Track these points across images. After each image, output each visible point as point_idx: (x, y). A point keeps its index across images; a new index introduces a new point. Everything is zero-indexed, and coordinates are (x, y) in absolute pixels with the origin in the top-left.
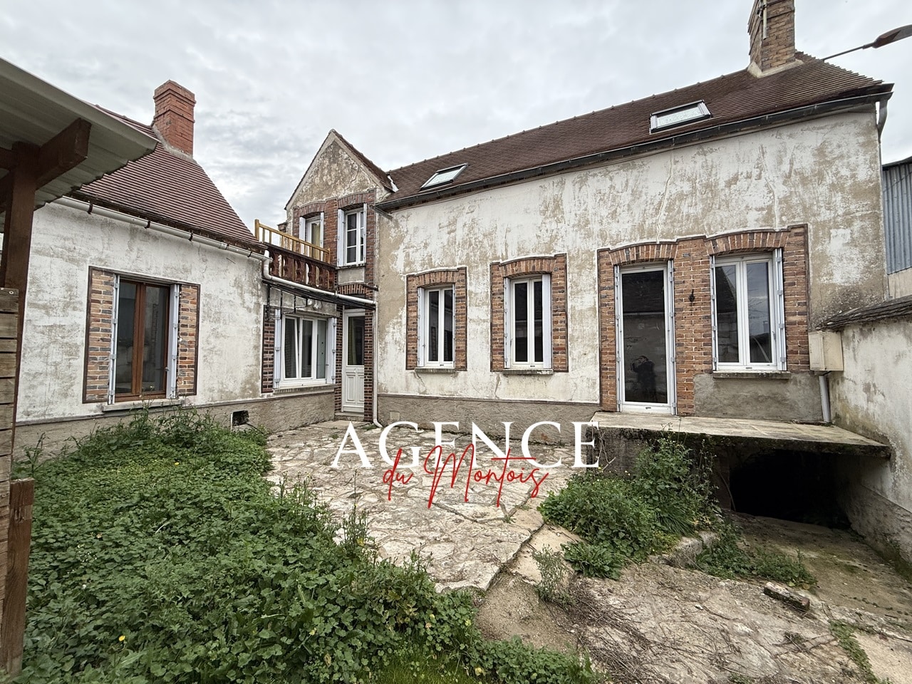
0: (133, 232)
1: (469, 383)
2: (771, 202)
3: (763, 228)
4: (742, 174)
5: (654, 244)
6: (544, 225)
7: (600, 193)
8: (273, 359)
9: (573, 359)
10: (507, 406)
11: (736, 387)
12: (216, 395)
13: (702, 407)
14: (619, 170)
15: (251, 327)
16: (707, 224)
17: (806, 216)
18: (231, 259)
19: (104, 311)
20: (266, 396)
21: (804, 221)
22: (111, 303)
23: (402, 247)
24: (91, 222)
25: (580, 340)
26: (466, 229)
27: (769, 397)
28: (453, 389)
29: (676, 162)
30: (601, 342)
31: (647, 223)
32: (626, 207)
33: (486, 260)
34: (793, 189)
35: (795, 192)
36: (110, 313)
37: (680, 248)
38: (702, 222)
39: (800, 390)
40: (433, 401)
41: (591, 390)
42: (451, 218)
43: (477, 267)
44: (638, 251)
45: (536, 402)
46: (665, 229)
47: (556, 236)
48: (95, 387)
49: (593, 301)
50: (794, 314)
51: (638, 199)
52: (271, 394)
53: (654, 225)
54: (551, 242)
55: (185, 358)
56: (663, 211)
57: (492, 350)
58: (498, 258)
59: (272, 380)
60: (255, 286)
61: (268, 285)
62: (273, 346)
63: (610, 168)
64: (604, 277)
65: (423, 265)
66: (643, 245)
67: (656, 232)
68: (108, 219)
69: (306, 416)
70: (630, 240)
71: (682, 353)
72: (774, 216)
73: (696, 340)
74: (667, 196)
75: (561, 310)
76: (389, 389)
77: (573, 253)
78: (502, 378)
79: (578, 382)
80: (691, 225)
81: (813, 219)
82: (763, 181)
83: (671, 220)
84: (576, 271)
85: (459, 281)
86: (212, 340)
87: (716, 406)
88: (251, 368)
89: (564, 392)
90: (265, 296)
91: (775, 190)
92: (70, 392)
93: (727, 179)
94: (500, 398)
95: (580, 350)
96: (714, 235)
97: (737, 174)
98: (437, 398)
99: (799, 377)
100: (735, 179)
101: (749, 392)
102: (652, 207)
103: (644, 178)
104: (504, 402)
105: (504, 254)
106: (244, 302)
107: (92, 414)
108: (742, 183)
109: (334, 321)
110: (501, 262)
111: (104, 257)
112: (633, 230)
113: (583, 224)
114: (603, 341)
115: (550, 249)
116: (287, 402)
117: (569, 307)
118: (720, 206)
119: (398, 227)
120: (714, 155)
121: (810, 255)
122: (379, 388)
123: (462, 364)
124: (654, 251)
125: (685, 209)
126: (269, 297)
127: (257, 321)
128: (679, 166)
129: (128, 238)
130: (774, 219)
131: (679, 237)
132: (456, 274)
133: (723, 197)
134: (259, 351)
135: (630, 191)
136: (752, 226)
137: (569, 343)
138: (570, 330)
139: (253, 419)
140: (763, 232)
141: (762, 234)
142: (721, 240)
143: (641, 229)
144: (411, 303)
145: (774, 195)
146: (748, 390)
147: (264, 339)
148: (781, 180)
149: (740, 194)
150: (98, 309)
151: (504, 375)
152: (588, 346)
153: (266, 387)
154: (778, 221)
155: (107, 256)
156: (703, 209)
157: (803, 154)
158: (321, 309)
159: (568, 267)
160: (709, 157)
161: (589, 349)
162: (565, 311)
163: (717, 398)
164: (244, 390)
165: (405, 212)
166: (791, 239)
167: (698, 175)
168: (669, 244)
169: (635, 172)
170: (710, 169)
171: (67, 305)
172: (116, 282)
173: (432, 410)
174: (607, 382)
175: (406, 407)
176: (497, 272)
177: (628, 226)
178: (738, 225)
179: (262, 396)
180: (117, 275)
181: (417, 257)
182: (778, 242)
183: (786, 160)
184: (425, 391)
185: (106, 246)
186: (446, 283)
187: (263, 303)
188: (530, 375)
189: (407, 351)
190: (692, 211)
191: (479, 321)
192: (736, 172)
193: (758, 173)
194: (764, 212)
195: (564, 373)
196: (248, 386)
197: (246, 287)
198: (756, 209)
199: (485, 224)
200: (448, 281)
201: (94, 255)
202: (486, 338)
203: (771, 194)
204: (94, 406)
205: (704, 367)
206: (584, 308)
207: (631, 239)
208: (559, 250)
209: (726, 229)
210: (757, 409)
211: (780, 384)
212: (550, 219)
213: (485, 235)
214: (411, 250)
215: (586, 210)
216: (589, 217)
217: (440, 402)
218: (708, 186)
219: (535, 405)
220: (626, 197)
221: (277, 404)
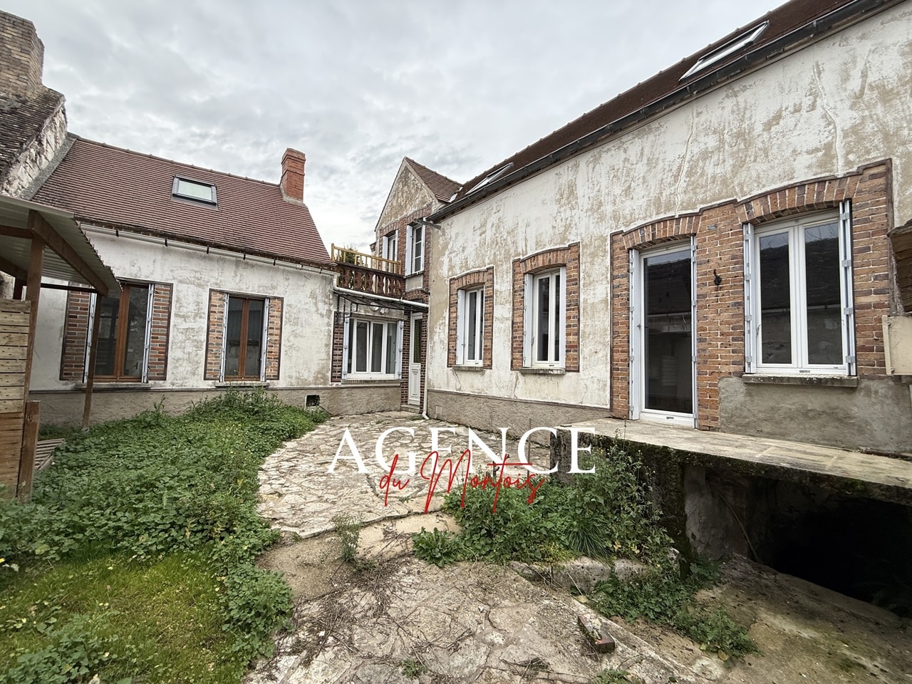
0: (237, 263)
1: (493, 381)
2: (830, 138)
3: (819, 176)
4: (787, 108)
5: (672, 219)
6: (559, 214)
7: (614, 169)
8: (342, 355)
9: (584, 358)
10: (523, 406)
11: (776, 396)
12: (294, 381)
13: (730, 419)
14: (634, 138)
15: (323, 329)
16: (739, 184)
17: (889, 148)
18: (307, 277)
19: (218, 319)
20: (335, 385)
21: (885, 155)
22: (222, 313)
23: (447, 253)
24: (211, 259)
25: (591, 337)
26: (494, 228)
27: (824, 412)
28: (480, 386)
29: (699, 114)
30: (613, 338)
31: (664, 195)
32: (641, 180)
33: (510, 258)
34: (866, 113)
35: (871, 117)
36: (222, 319)
37: (705, 218)
38: (733, 182)
39: (874, 404)
40: (466, 397)
41: (602, 393)
42: (483, 220)
43: (502, 265)
44: (654, 229)
45: (548, 404)
46: (686, 198)
47: (570, 224)
48: (212, 370)
49: (605, 292)
50: (868, 293)
51: (655, 167)
52: (340, 383)
53: (672, 196)
54: (565, 231)
55: (272, 352)
56: (683, 177)
57: (513, 348)
58: (519, 255)
59: (341, 372)
60: (327, 297)
61: (338, 296)
62: (342, 344)
63: (624, 139)
64: (617, 264)
65: (461, 268)
66: (659, 222)
67: (675, 204)
68: (222, 256)
69: (372, 404)
70: (644, 218)
71: (704, 350)
72: (835, 156)
73: (722, 334)
74: (688, 158)
75: (574, 305)
76: (436, 385)
77: (586, 241)
78: (520, 377)
79: (588, 383)
80: (718, 188)
81: (901, 149)
82: (819, 112)
83: (693, 187)
84: (589, 260)
85: (488, 281)
86: (292, 338)
87: (747, 420)
88: (323, 362)
89: (575, 393)
90: (336, 304)
91: (837, 120)
92: (197, 372)
93: (765, 120)
94: (518, 398)
95: (591, 347)
96: (749, 196)
97: (780, 110)
98: (469, 395)
99: (874, 385)
100: (778, 118)
101: (793, 404)
102: (670, 174)
103: (662, 141)
104: (521, 401)
105: (524, 250)
106: (318, 310)
107: (209, 387)
108: (788, 121)
109: (401, 324)
110: (521, 258)
111: (218, 282)
112: (648, 206)
113: (596, 207)
114: (615, 337)
115: (564, 239)
116: (354, 391)
117: (582, 300)
118: (756, 157)
119: (445, 235)
120: (747, 93)
121: (896, 204)
122: (429, 383)
123: (488, 363)
124: (672, 227)
125: (710, 170)
126: (338, 305)
127: (328, 325)
128: (703, 118)
129: (234, 268)
130: (835, 161)
131: (702, 206)
132: (485, 273)
133: (761, 145)
134: (329, 348)
135: (645, 161)
136: (800, 177)
137: (581, 340)
138: (581, 325)
139: (324, 402)
140: (819, 182)
141: (817, 185)
142: (758, 201)
143: (657, 203)
144: (453, 305)
145: (835, 128)
146: (793, 401)
147: (334, 338)
148: (848, 103)
149: (784, 136)
150: (214, 317)
151: (522, 374)
152: (600, 343)
153: (335, 377)
154: (841, 162)
155: (221, 281)
156: (734, 166)
157: (884, 58)
158: (388, 314)
159: (581, 257)
160: (741, 99)
161: (601, 346)
162: (578, 305)
163: (749, 410)
164: (316, 378)
165: (449, 221)
166: (863, 185)
167: (727, 124)
168: (691, 215)
169: (651, 137)
170: (741, 114)
171: (196, 315)
172: (226, 298)
173: (465, 406)
174: (618, 384)
175: (447, 402)
176: (518, 268)
177: (643, 202)
178: (780, 178)
179: (332, 385)
180: (227, 293)
181: (457, 261)
182: (842, 192)
183: (856, 74)
184: (460, 388)
185: (220, 274)
186: (479, 284)
187: (334, 310)
188: (544, 374)
189: (449, 350)
190: (719, 170)
191: (503, 320)
192: (778, 107)
193: (810, 102)
194: (820, 154)
195: (575, 373)
196: (319, 376)
197: (319, 298)
198: (808, 152)
199: (509, 223)
200: (480, 281)
201: (213, 281)
202: (508, 336)
203: (831, 127)
204: (210, 382)
205: (732, 368)
206: (596, 301)
207: (646, 217)
208: (573, 239)
209: (764, 186)
210: (805, 429)
211: (842, 394)
212: (565, 207)
213: (508, 233)
214: (454, 255)
215: (599, 191)
216: (602, 198)
217: (471, 398)
218: (740, 135)
219: (548, 407)
220: (641, 168)
221: (345, 392)
